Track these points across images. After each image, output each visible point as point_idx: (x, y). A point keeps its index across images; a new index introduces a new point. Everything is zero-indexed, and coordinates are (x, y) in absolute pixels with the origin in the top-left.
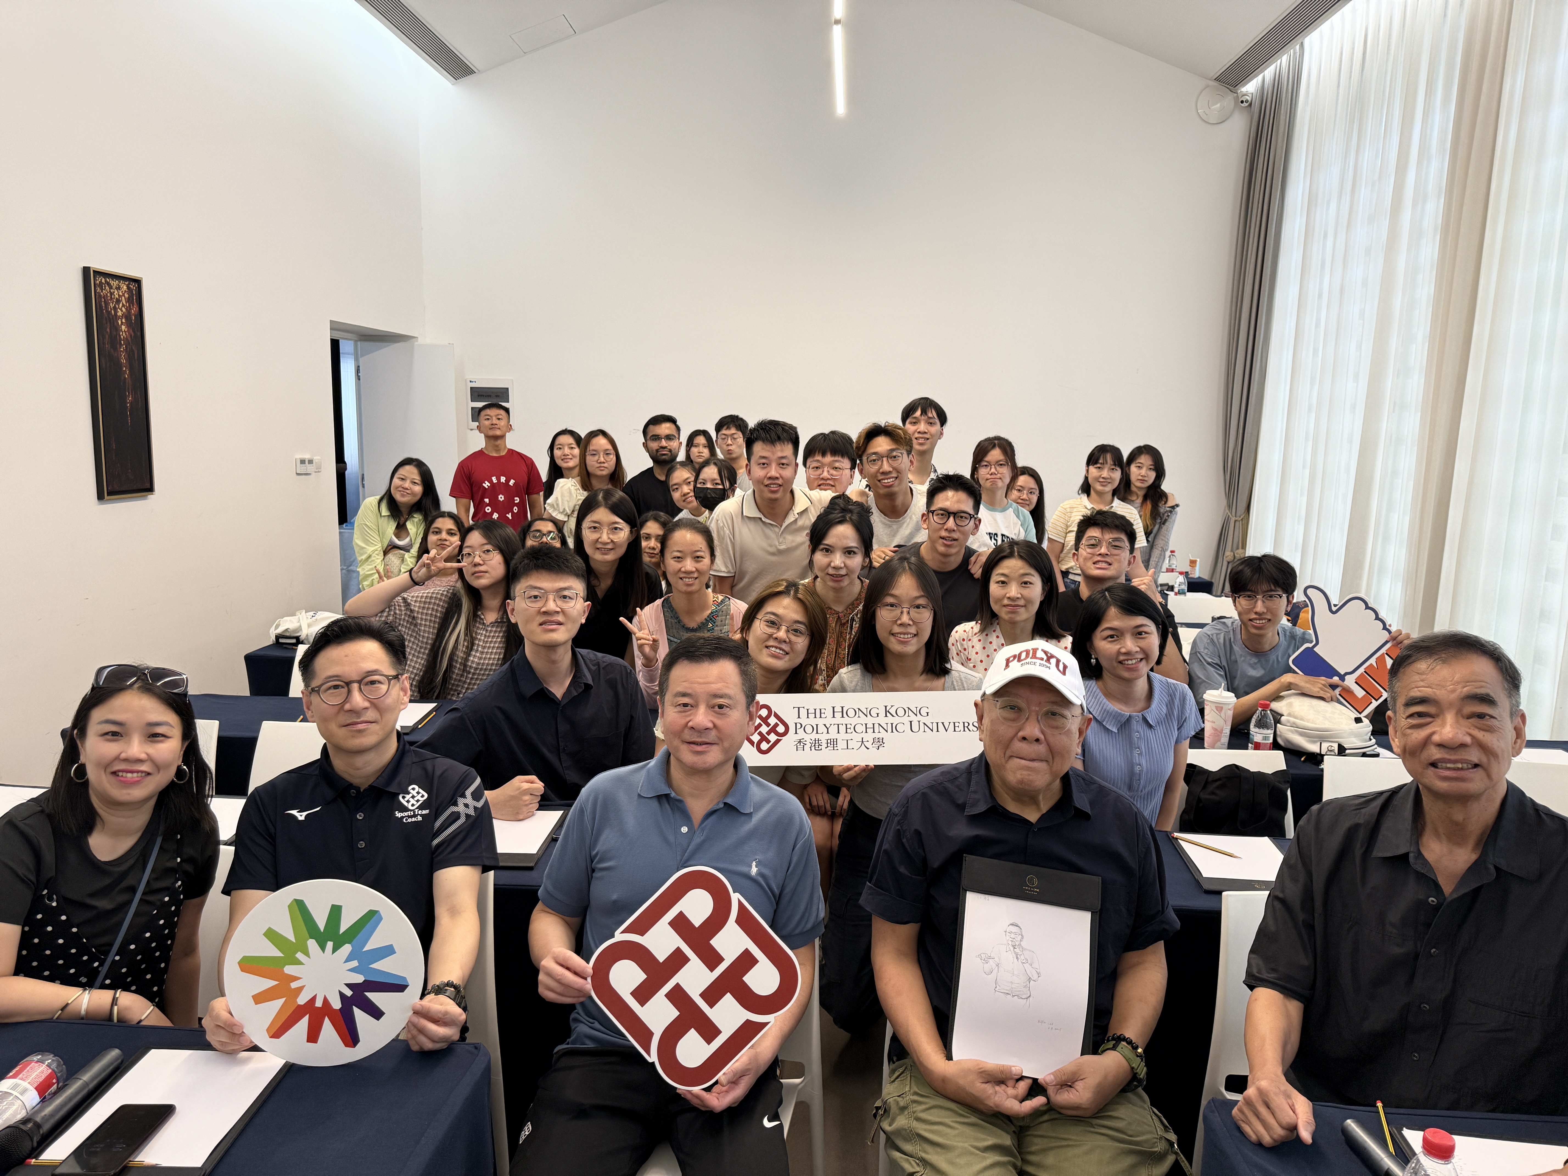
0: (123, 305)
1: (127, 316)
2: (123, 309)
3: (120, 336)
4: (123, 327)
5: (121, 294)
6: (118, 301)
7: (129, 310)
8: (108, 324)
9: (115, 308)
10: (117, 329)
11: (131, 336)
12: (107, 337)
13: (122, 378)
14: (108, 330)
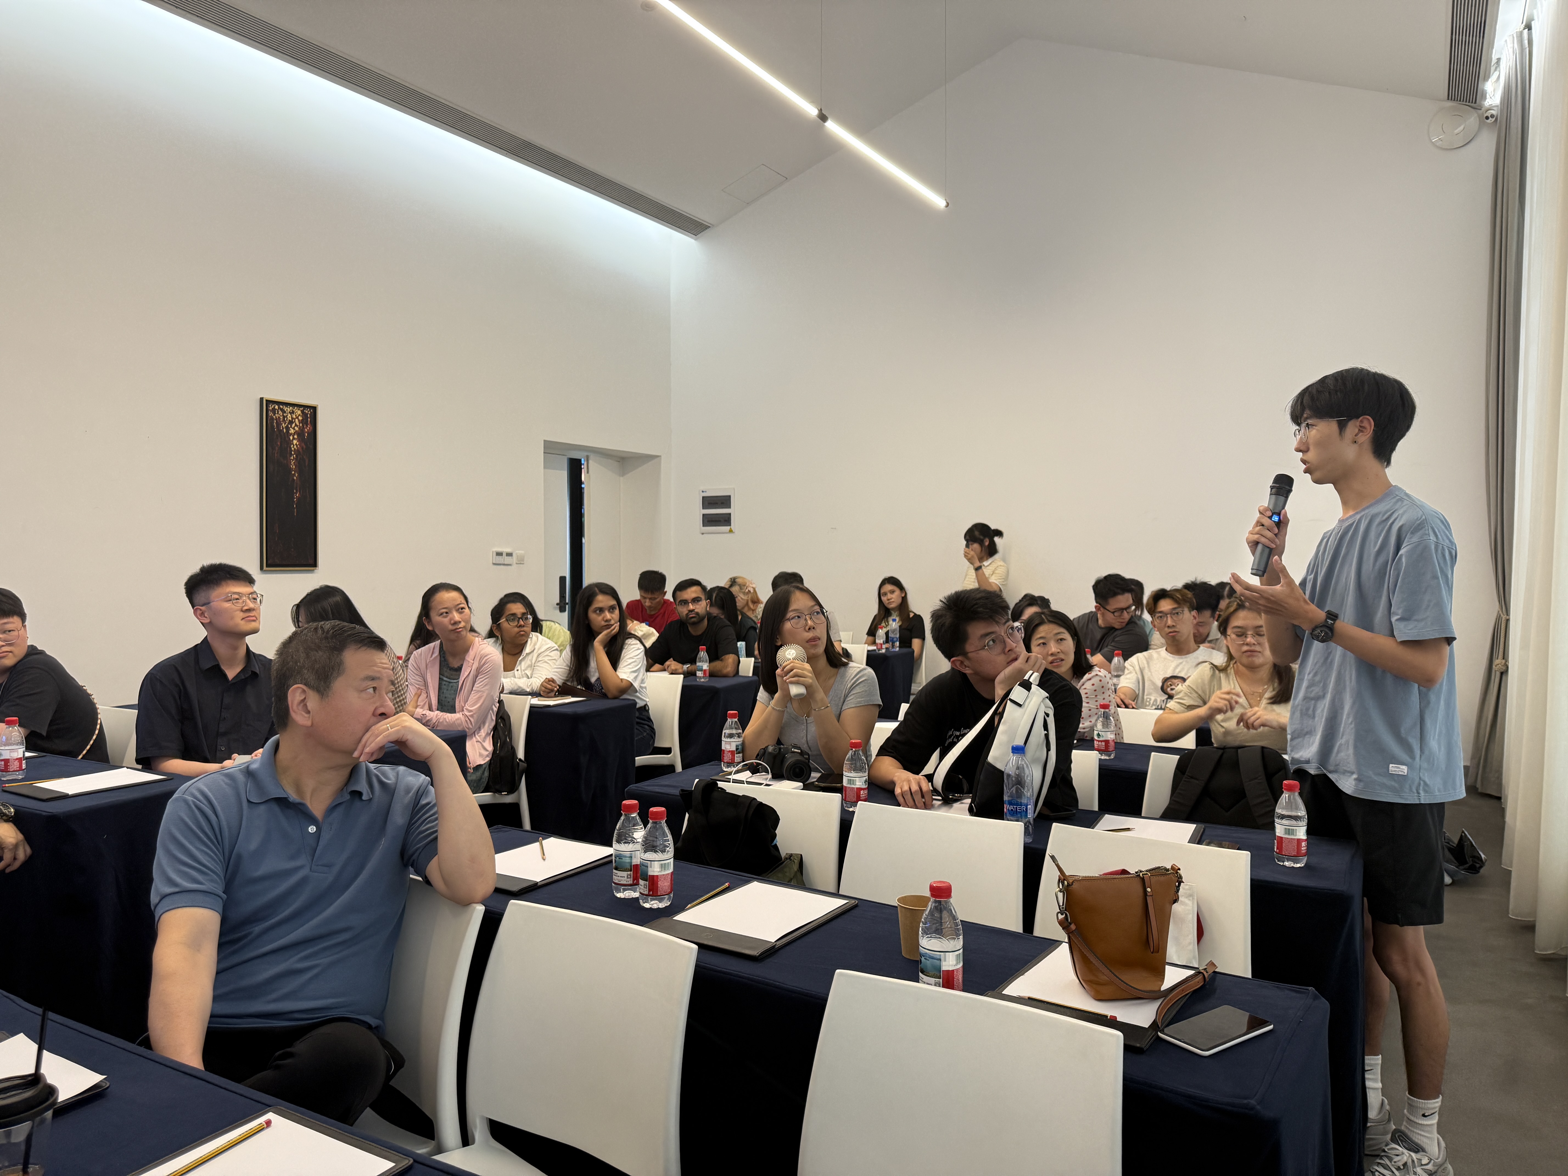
0: (296, 425)
1: (300, 434)
2: (296, 428)
3: (291, 448)
4: (295, 442)
5: (294, 417)
6: (291, 422)
7: (302, 430)
8: (279, 439)
9: (287, 428)
10: (290, 443)
11: (302, 448)
12: (277, 448)
13: (291, 479)
14: (279, 443)
